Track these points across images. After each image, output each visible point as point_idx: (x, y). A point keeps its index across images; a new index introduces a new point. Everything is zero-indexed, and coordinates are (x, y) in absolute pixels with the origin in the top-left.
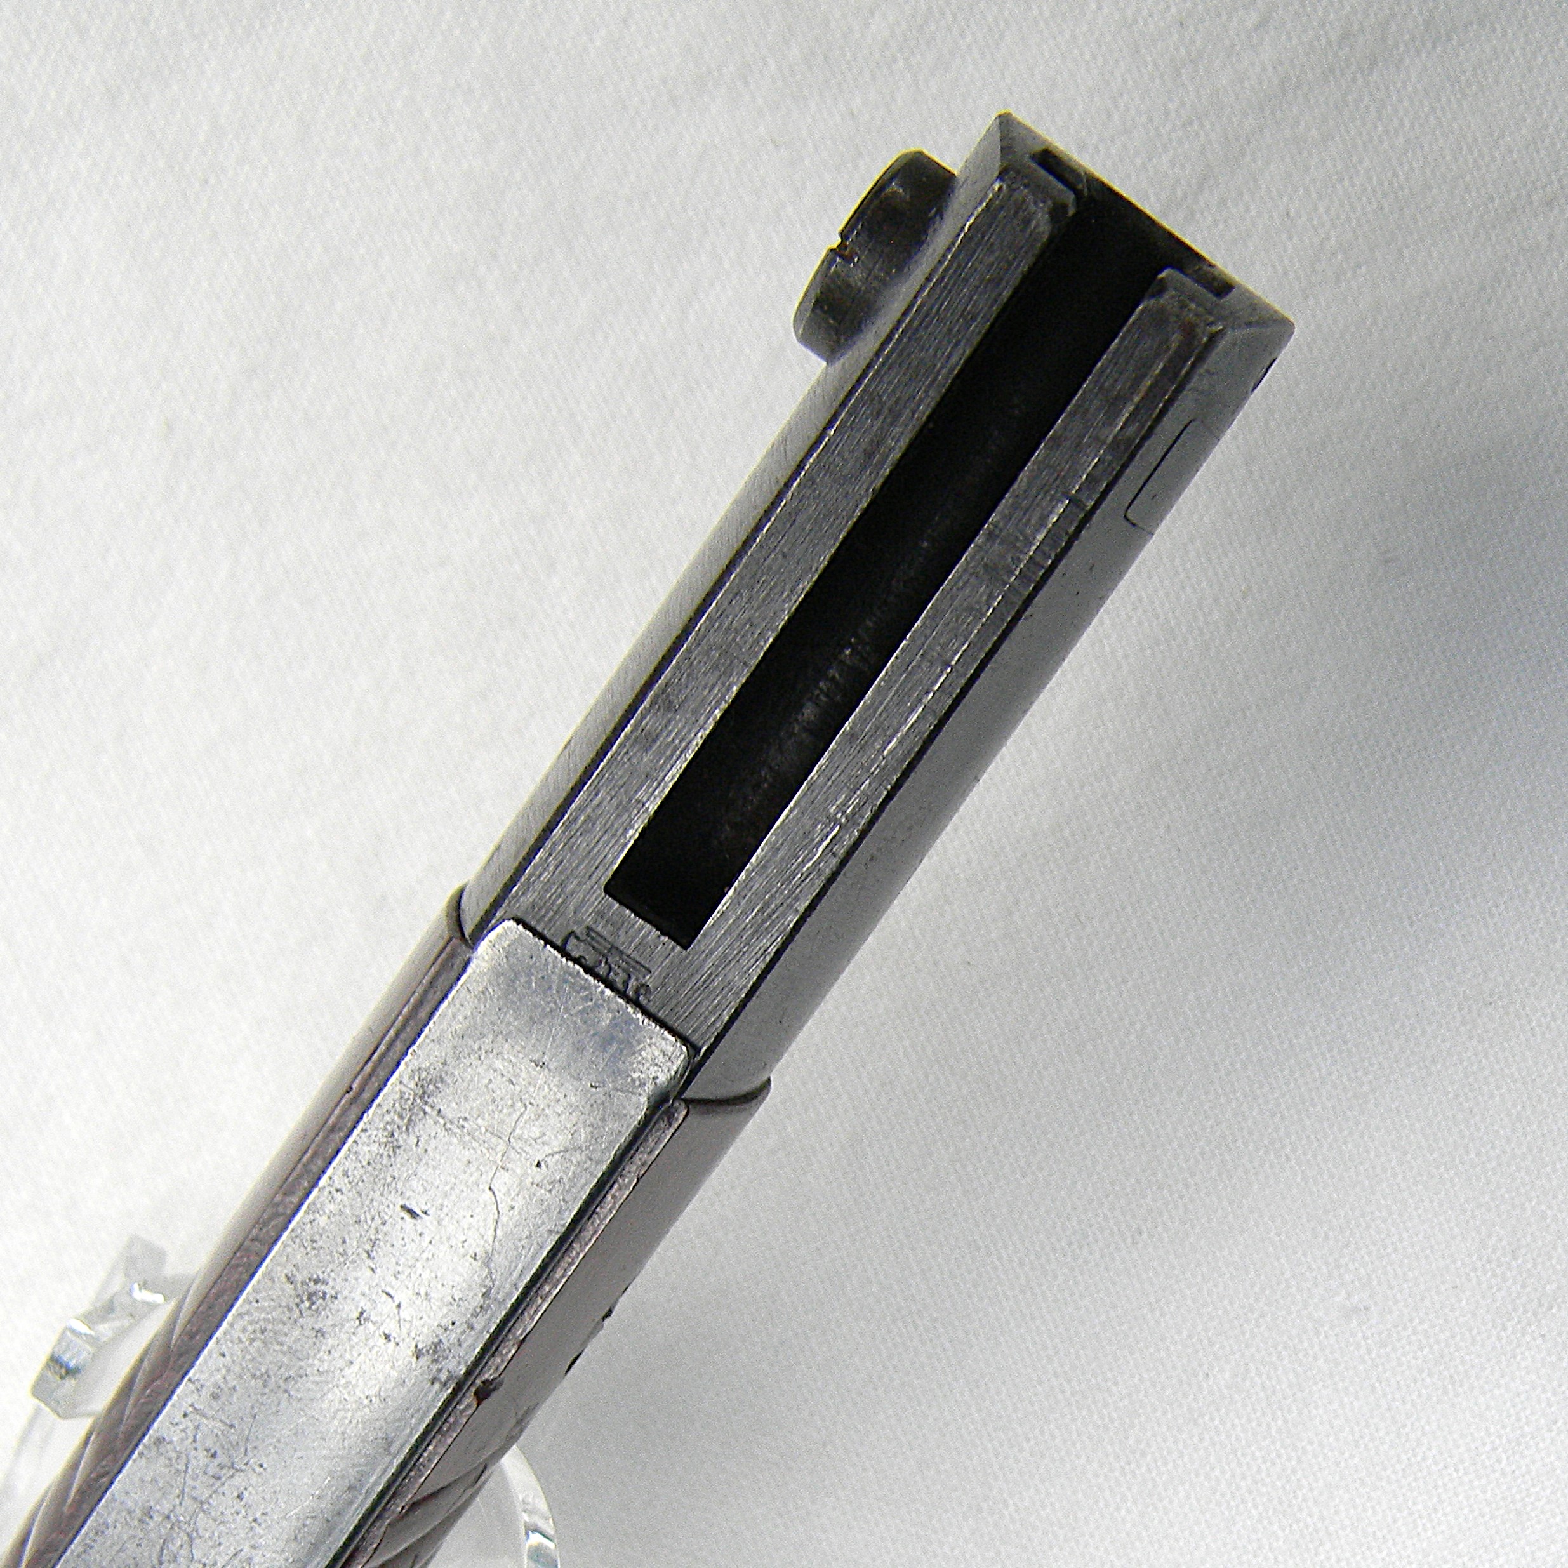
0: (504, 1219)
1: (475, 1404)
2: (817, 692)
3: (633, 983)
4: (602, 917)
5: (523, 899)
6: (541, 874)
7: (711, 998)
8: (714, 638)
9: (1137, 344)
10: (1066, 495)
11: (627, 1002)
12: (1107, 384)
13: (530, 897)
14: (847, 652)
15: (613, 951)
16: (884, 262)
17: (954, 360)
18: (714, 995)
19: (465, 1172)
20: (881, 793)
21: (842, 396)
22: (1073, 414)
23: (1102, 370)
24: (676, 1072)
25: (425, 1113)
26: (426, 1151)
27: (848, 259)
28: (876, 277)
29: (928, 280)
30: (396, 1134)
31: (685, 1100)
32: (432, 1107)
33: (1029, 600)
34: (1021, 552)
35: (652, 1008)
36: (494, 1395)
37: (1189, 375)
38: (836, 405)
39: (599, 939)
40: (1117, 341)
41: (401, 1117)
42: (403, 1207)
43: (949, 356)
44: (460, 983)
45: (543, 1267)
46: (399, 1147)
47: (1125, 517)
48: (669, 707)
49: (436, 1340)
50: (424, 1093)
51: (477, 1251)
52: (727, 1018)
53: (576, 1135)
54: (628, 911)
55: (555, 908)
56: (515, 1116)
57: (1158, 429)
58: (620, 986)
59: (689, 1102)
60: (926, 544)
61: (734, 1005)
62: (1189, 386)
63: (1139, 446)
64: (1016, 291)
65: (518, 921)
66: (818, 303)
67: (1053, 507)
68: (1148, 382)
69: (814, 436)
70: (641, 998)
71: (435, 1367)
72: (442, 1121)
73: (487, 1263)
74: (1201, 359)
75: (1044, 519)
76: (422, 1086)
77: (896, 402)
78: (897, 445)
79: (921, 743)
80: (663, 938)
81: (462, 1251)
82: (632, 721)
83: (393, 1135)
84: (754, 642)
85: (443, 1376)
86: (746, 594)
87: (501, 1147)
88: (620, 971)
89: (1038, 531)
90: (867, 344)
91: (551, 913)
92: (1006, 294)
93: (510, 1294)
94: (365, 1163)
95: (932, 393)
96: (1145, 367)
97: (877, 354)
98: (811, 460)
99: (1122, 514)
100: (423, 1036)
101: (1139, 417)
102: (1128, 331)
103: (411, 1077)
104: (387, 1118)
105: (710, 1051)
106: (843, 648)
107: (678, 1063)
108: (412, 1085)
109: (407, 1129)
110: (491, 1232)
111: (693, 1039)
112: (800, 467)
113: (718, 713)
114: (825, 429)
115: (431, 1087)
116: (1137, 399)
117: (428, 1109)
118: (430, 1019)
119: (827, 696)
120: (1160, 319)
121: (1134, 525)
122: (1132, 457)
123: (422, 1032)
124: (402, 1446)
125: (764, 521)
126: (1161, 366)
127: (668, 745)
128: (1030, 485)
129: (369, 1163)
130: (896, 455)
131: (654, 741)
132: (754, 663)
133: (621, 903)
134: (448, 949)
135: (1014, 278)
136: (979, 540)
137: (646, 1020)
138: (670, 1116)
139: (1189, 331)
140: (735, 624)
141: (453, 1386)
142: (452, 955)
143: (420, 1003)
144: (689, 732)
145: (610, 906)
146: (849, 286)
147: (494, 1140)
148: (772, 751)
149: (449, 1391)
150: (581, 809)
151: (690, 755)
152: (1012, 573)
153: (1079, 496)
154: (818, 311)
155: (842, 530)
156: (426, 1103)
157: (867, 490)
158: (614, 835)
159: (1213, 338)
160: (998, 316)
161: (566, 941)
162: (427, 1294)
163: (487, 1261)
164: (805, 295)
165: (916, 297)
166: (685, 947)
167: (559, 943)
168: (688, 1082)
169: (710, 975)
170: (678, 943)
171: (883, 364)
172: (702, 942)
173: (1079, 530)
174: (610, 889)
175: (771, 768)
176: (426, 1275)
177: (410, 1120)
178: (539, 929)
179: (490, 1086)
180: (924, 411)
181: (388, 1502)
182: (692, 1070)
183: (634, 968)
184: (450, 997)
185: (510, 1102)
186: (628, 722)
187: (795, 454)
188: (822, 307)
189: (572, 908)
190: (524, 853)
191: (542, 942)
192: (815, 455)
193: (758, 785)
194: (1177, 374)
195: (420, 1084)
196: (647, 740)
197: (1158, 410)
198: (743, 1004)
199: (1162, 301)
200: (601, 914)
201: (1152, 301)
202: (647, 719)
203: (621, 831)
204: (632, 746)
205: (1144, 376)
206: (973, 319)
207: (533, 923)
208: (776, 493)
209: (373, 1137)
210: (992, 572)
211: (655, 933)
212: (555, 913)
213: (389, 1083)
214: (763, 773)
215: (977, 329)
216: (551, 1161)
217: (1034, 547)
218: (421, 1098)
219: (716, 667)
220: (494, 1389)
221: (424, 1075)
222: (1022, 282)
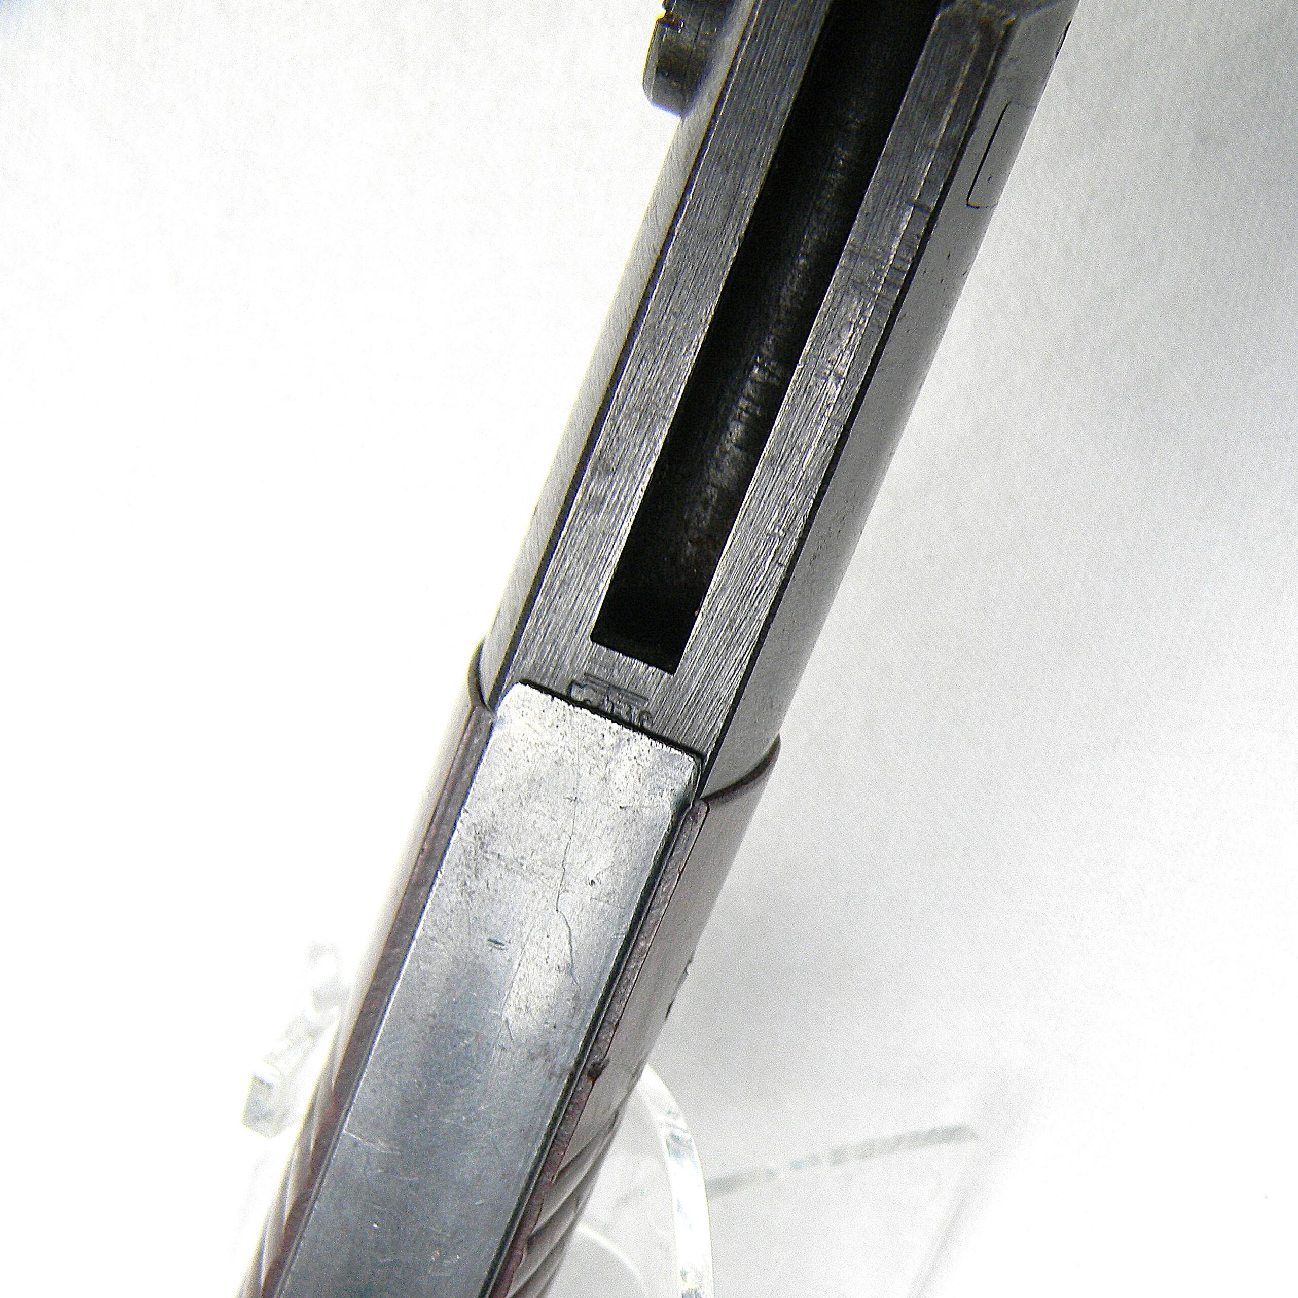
0: (574, 933)
1: (591, 1083)
2: (739, 411)
3: (635, 711)
4: (596, 663)
5: (526, 664)
6: (534, 638)
7: (704, 711)
8: (632, 401)
9: (942, 51)
10: (909, 202)
11: (634, 731)
12: (923, 95)
13: (529, 661)
14: (756, 371)
15: (611, 689)
16: (707, 21)
17: (782, 106)
18: (706, 707)
19: (533, 901)
20: (808, 503)
21: (692, 162)
22: (900, 128)
23: (918, 81)
24: (690, 781)
25: (488, 860)
26: (496, 891)
27: (674, 26)
28: (703, 37)
29: (743, 39)
30: (468, 883)
31: (703, 799)
32: (493, 853)
33: (898, 305)
34: (882, 263)
35: (656, 730)
36: (605, 1072)
37: (994, 68)
38: (689, 169)
39: (598, 682)
40: (924, 53)
41: (469, 867)
42: (490, 940)
43: (778, 103)
44: (490, 745)
45: (618, 965)
46: (474, 892)
47: (968, 205)
48: (608, 471)
49: (544, 1043)
50: (483, 843)
51: (559, 963)
52: (721, 725)
53: (618, 852)
54: (616, 654)
55: (554, 664)
56: (563, 847)
57: (979, 123)
58: (625, 718)
59: (707, 800)
60: (802, 261)
61: (726, 712)
62: (997, 78)
63: (964, 145)
64: (823, 30)
65: (525, 682)
66: (660, 70)
67: (901, 217)
68: (960, 84)
69: (676, 201)
70: (645, 724)
71: (549, 1065)
72: (503, 864)
73: (571, 973)
74: (1001, 51)
75: (894, 229)
76: (480, 838)
77: (741, 157)
78: (751, 193)
79: (832, 451)
80: (650, 668)
81: (547, 967)
82: (580, 490)
83: (466, 884)
84: (667, 397)
85: (557, 1070)
86: (650, 358)
87: (558, 874)
88: (622, 704)
89: (892, 241)
90: (704, 106)
91: (551, 669)
92: (816, 34)
93: (595, 993)
94: (449, 912)
95: (770, 139)
96: (954, 72)
97: (714, 117)
98: (679, 225)
99: (966, 203)
100: (469, 796)
101: (960, 118)
102: (933, 41)
103: (469, 833)
104: (458, 871)
105: (715, 754)
106: (751, 369)
107: (689, 773)
108: (471, 839)
109: (476, 876)
110: (567, 946)
111: (697, 747)
112: (670, 234)
113: (652, 466)
114: (684, 195)
115: (487, 837)
116: (953, 101)
117: (489, 856)
118: (472, 782)
119: (747, 412)
120: (957, 24)
121: (978, 208)
122: (961, 154)
123: (468, 793)
124: (538, 1134)
125: (650, 289)
126: (968, 67)
127: (616, 503)
128: (876, 201)
129: (452, 911)
130: (752, 202)
131: (602, 503)
132: (672, 415)
133: (608, 647)
134: (474, 717)
135: (819, 19)
136: (842, 261)
137: (654, 742)
138: (694, 815)
139: (986, 29)
140: (647, 386)
141: (568, 1076)
142: (478, 722)
143: (462, 767)
144: (630, 489)
145: (600, 652)
146: (681, 50)
147: (551, 870)
148: (712, 471)
149: (566, 1081)
150: (555, 575)
151: (636, 508)
152: (878, 283)
153: (923, 200)
154: (661, 78)
155: (719, 281)
156: (486, 852)
157: (734, 239)
158: (588, 591)
159: (1009, 30)
160: (812, 58)
161: (570, 689)
162: (527, 1008)
163: (570, 970)
164: (647, 66)
165: (736, 57)
166: (672, 672)
167: (564, 692)
168: (702, 784)
169: (699, 692)
170: (665, 671)
171: (721, 125)
172: (685, 665)
173: (928, 231)
174: (597, 637)
175: (713, 485)
176: (523, 993)
177: (476, 869)
178: (545, 684)
179: (536, 825)
180: (767, 157)
181: (540, 1175)
182: (703, 774)
183: (633, 699)
184: (484, 758)
185: (556, 836)
186: (577, 491)
187: (665, 221)
188: (663, 74)
189: (567, 662)
190: (516, 623)
191: (550, 697)
192: (681, 220)
193: (706, 504)
194: (984, 71)
195: (479, 836)
196: (597, 504)
197: (974, 107)
198: (733, 709)
199: (956, 7)
200: (593, 660)
201: (947, 10)
202: (592, 485)
203: (593, 586)
204: (585, 511)
205: (954, 80)
206: (791, 65)
207: (538, 681)
208: (655, 261)
209: (449, 889)
210: (859, 286)
211: (643, 666)
212: (555, 668)
213: (452, 842)
214: (709, 492)
215: (796, 75)
216: (602, 878)
217: (892, 256)
218: (481, 848)
219: (639, 427)
220: (603, 1069)
221: (479, 828)
222: (827, 20)
